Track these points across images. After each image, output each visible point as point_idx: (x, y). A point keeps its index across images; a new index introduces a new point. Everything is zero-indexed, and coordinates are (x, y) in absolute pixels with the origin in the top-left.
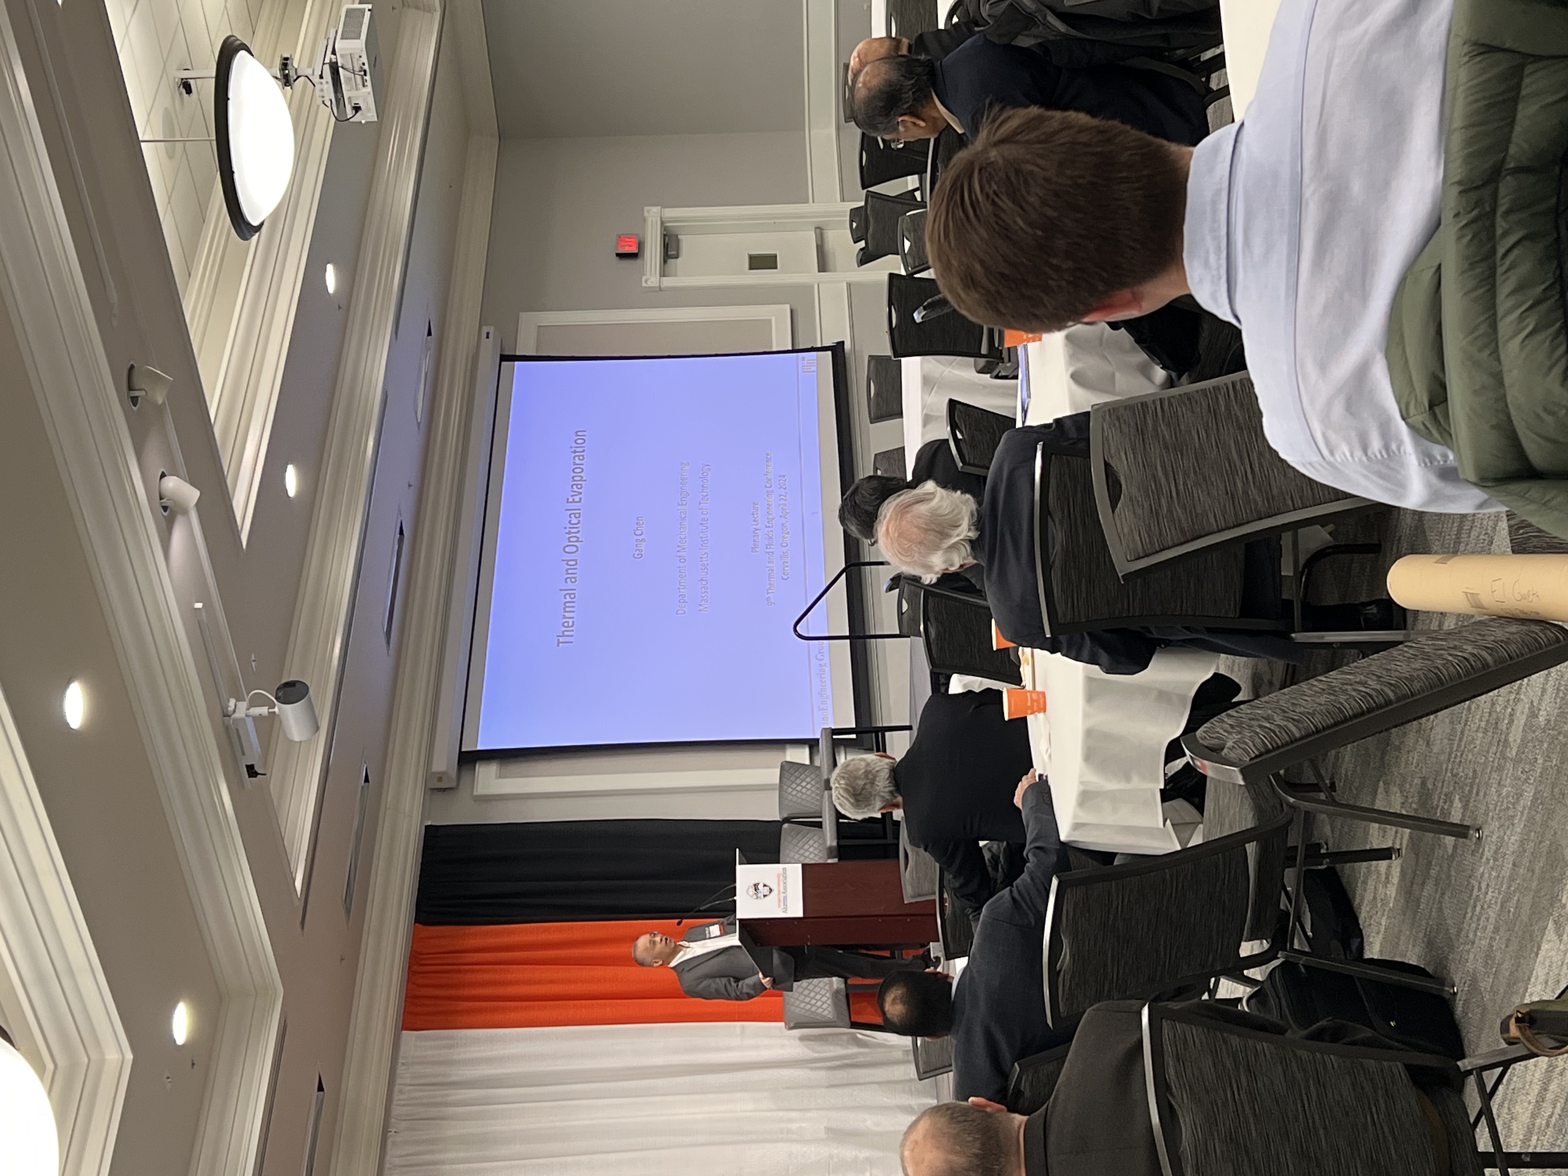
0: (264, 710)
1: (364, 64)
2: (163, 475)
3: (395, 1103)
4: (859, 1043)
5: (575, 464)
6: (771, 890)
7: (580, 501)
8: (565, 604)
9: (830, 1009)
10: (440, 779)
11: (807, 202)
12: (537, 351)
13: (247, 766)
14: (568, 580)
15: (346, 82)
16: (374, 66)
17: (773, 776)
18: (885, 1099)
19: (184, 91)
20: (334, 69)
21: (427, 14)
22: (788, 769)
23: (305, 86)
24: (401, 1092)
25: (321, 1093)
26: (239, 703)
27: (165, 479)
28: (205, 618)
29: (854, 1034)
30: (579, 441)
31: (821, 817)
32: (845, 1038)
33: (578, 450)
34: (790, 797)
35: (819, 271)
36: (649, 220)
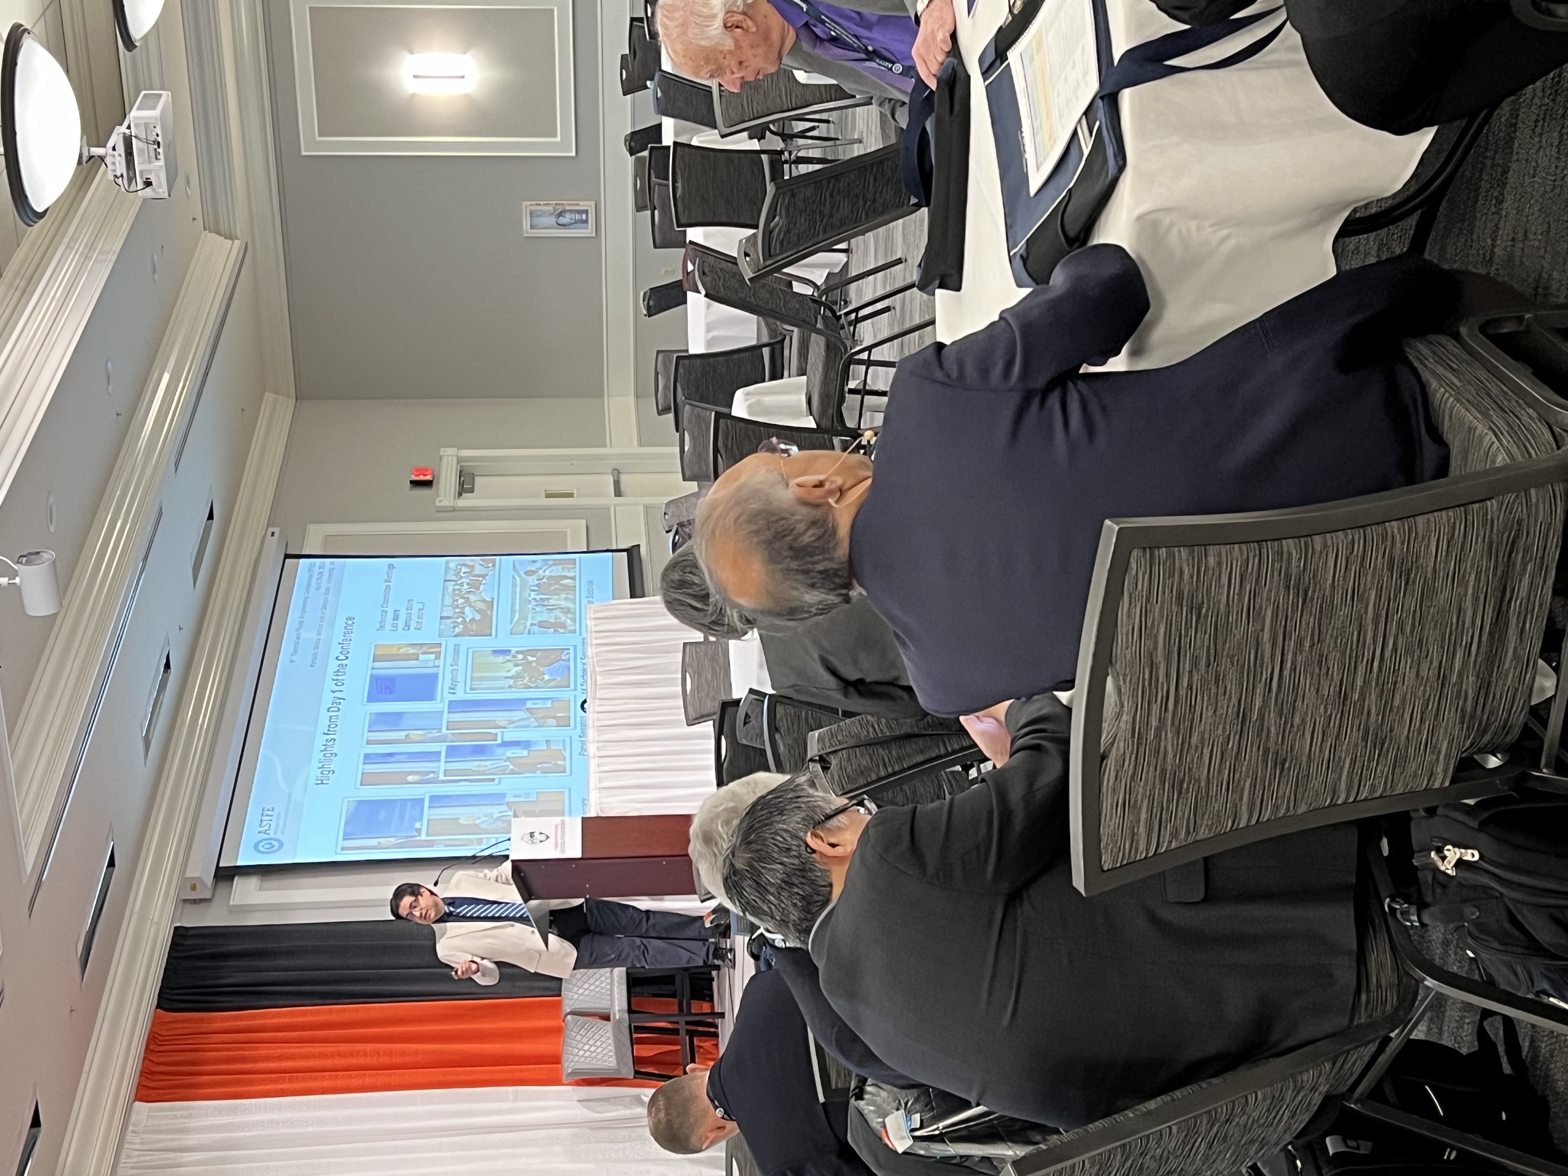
0: (4, 581)
1: (157, 135)
6: (548, 837)
10: (194, 888)
11: (605, 446)
12: (325, 550)
15: (138, 155)
16: (168, 139)
20: (128, 142)
25: (36, 1129)
35: (616, 496)
36: (445, 459)
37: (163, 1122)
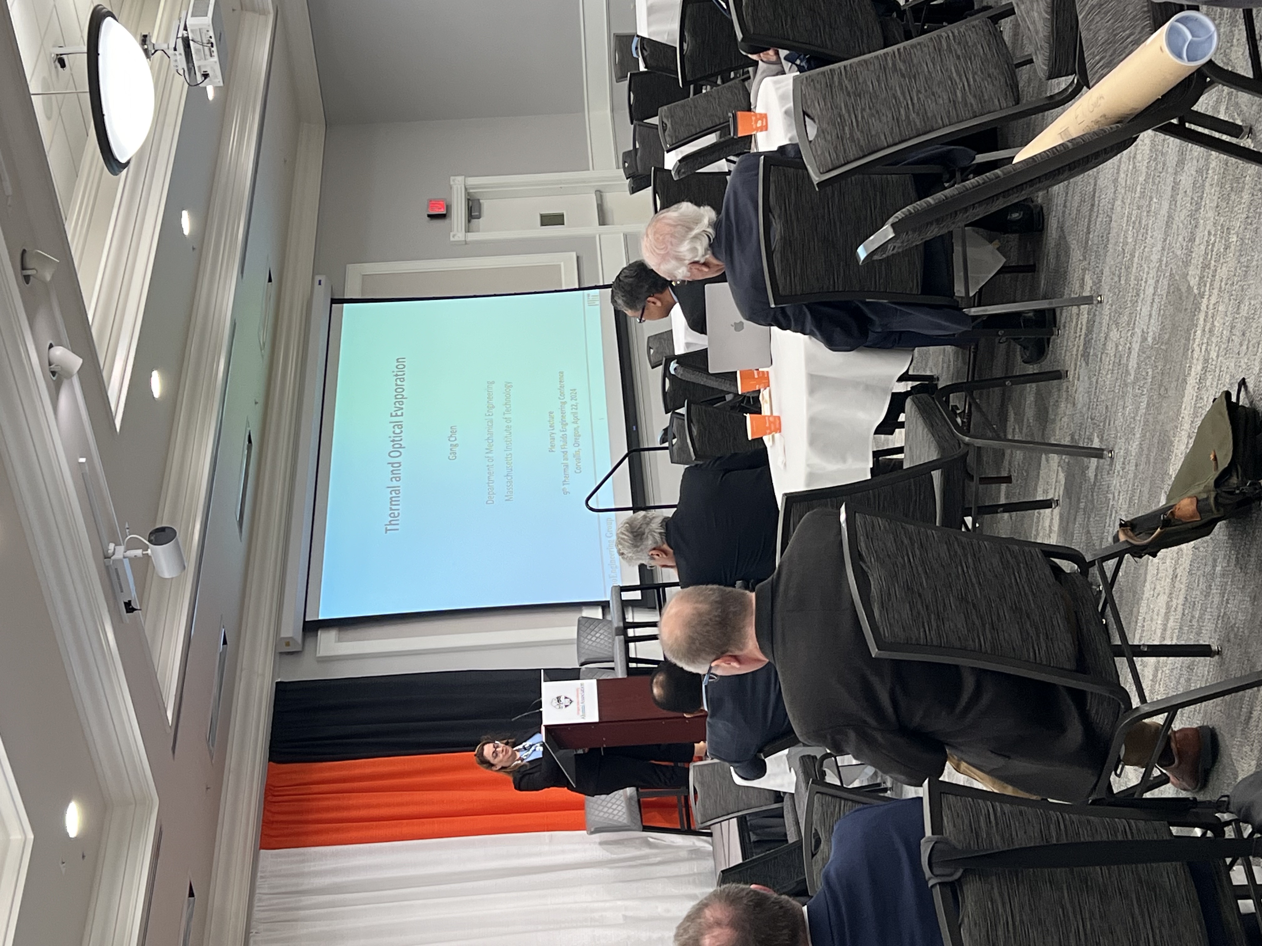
0: (139, 552)
1: (211, 37)
2: (51, 346)
3: (256, 909)
4: (650, 845)
5: (397, 385)
6: (571, 701)
7: (402, 415)
8: (391, 498)
9: (625, 816)
10: (288, 644)
11: (589, 170)
12: (362, 295)
13: (125, 603)
14: (394, 479)
15: (196, 53)
16: (220, 40)
17: (571, 632)
18: (673, 890)
19: (59, 66)
20: (186, 42)
21: (262, 17)
22: (584, 624)
23: (162, 59)
24: (260, 900)
25: (192, 898)
26: (118, 548)
27: (52, 349)
28: (88, 471)
29: (646, 837)
30: (399, 367)
31: (613, 661)
32: (637, 841)
33: (399, 373)
34: (587, 647)
35: (600, 225)
36: (455, 187)
37: (284, 867)
